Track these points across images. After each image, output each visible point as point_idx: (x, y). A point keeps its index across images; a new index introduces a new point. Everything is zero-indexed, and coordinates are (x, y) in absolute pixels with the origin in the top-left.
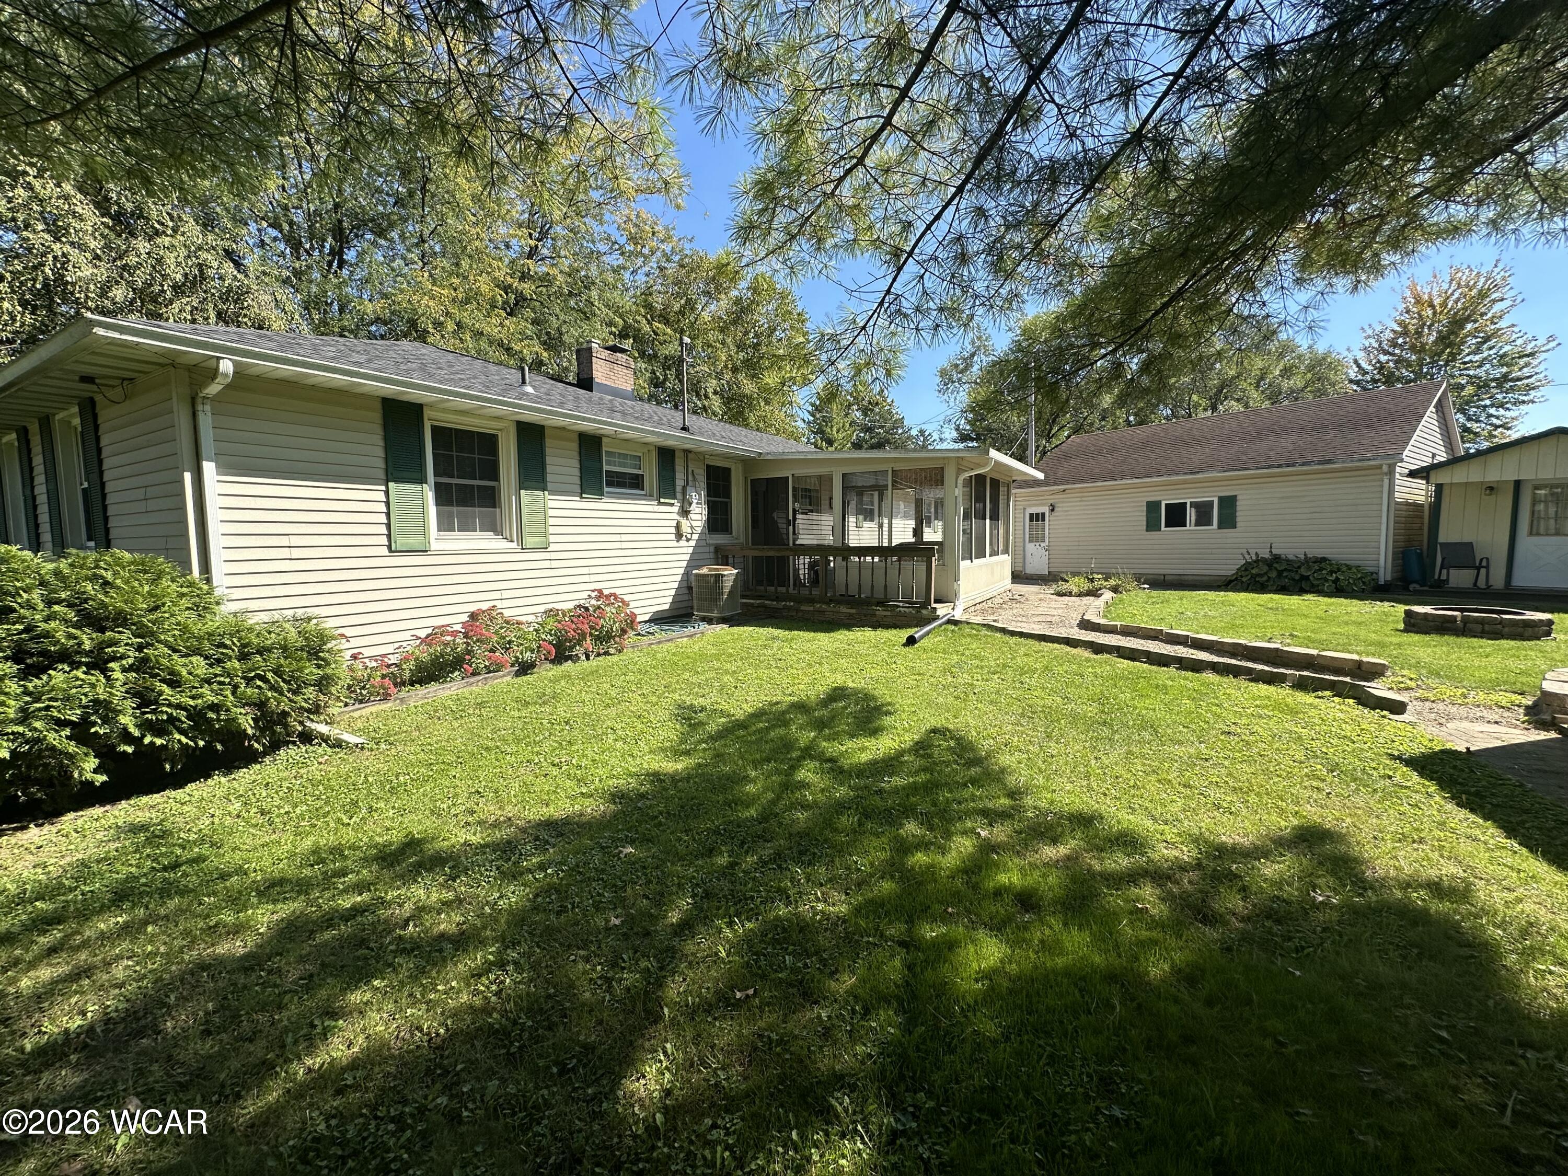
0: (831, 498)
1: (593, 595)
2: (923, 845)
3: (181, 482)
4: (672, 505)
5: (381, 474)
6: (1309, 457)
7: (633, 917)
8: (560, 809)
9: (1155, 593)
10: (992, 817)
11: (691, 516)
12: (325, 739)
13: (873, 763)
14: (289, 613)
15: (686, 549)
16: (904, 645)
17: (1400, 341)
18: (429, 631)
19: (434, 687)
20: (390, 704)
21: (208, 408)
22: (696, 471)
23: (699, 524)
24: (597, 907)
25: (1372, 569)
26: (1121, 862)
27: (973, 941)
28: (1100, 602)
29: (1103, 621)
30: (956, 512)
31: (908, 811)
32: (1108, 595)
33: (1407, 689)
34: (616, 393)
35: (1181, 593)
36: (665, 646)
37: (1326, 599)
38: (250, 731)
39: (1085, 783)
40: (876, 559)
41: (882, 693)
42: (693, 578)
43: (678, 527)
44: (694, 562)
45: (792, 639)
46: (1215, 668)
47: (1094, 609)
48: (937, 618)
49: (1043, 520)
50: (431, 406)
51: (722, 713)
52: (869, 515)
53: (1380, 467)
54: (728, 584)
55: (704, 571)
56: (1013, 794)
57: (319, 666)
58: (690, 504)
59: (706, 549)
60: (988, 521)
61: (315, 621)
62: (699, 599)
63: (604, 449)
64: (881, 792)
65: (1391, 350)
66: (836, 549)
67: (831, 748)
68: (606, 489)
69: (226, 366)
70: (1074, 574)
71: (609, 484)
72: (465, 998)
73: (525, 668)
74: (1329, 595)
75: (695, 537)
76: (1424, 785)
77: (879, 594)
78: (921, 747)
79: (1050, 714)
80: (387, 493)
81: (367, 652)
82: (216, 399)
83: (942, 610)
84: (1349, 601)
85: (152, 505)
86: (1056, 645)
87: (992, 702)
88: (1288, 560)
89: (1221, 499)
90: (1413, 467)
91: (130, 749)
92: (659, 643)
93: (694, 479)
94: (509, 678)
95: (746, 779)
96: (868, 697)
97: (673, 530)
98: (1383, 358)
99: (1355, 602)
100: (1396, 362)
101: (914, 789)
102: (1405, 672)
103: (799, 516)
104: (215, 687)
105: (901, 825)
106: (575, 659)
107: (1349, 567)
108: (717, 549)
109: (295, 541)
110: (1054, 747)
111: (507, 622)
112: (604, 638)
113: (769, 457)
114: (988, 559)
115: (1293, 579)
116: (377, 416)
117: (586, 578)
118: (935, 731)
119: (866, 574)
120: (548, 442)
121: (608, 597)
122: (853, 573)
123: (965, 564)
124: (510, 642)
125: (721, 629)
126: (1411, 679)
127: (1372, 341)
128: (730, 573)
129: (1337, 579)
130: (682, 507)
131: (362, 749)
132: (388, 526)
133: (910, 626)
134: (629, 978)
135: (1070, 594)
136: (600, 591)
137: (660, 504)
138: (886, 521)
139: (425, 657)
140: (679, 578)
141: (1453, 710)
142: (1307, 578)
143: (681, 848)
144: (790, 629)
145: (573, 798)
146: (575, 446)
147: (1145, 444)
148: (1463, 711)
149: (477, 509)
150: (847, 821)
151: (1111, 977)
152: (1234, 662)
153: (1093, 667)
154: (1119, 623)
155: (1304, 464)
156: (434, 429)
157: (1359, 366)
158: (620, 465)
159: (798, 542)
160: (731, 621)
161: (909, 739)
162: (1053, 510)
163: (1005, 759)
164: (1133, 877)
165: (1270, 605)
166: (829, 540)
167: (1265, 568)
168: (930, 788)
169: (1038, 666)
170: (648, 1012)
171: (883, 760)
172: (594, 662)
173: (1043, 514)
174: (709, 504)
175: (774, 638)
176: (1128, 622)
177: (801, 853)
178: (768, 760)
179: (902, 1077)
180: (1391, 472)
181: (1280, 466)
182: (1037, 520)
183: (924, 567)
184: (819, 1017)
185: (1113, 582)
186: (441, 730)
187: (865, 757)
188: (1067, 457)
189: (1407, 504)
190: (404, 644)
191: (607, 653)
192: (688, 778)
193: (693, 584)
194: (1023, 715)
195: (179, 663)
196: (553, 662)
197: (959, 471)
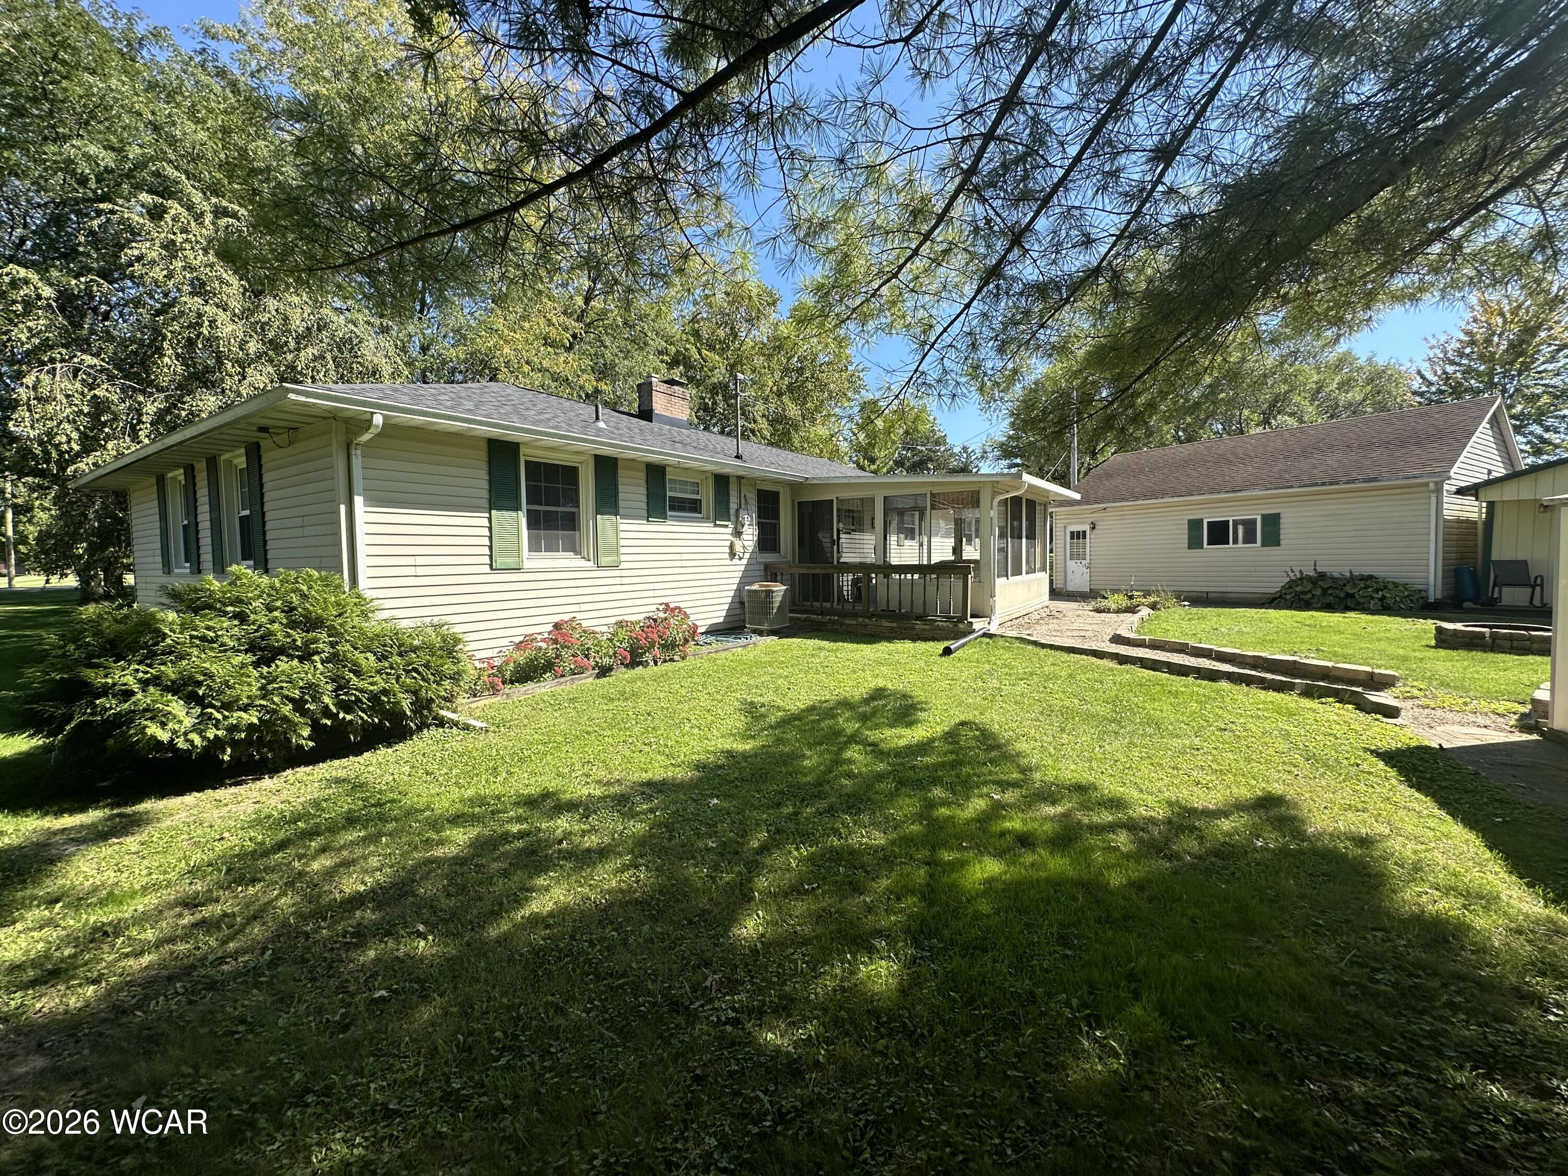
0: (873, 519)
1: (661, 608)
2: (945, 803)
3: (338, 512)
4: (726, 526)
5: (485, 504)
6: (1354, 475)
7: (725, 843)
8: (657, 773)
9: (1194, 610)
10: (1004, 785)
11: (744, 537)
12: (456, 724)
13: (909, 747)
14: (428, 620)
15: (738, 568)
16: (941, 655)
17: (1468, 350)
18: (521, 638)
19: (530, 685)
20: (498, 698)
21: (359, 452)
22: (748, 495)
23: (751, 543)
24: (698, 836)
25: (1420, 587)
26: (1107, 817)
27: (980, 862)
28: (1134, 618)
29: (1132, 636)
30: (992, 532)
31: (936, 781)
32: (1145, 612)
33: (1412, 698)
34: (673, 422)
35: (1220, 610)
36: (723, 655)
37: (1370, 617)
38: (408, 713)
39: (1087, 765)
40: (916, 576)
41: (919, 694)
42: (745, 594)
43: (732, 547)
44: (746, 579)
45: (837, 650)
46: (1230, 677)
47: (1127, 625)
48: (974, 631)
49: (1084, 537)
50: (525, 444)
51: (779, 708)
52: (910, 534)
53: (1427, 484)
54: (777, 599)
55: (756, 587)
56: (1024, 770)
57: (455, 664)
58: (743, 526)
59: (757, 567)
60: (1024, 540)
61: (446, 627)
62: (751, 613)
63: (668, 477)
64: (913, 768)
65: (1457, 360)
66: (879, 567)
67: (873, 735)
68: (669, 513)
69: (378, 420)
70: (1114, 591)
71: (672, 508)
72: (614, 884)
73: (604, 671)
74: (1373, 613)
75: (747, 556)
76: (1386, 771)
77: (919, 610)
78: (951, 736)
79: (1067, 714)
80: (490, 519)
81: (479, 655)
82: (367, 444)
83: (978, 624)
84: (1391, 619)
85: (307, 531)
86: (1084, 657)
87: (1016, 703)
88: (1333, 578)
89: (1264, 517)
90: (1463, 484)
91: (329, 723)
92: (717, 652)
93: (746, 503)
94: (591, 679)
95: (803, 756)
96: (905, 696)
97: (727, 550)
98: (1450, 369)
99: (1399, 619)
100: (1464, 373)
101: (942, 765)
102: (1416, 684)
103: (842, 536)
104: (384, 676)
105: (930, 791)
106: (645, 664)
107: (1396, 585)
108: (767, 567)
109: (420, 561)
110: (1065, 738)
111: (585, 631)
112: (670, 646)
113: (815, 482)
114: (1024, 577)
115: (1338, 597)
116: (483, 454)
117: (651, 593)
118: (963, 724)
119: (906, 591)
120: (621, 472)
121: (673, 610)
122: (894, 589)
123: (1000, 582)
124: (588, 649)
125: (772, 640)
126: (1421, 690)
127: (1438, 351)
128: (779, 589)
129: (1384, 597)
130: (735, 528)
131: (487, 731)
132: (491, 548)
133: (947, 639)
134: (727, 877)
135: (1109, 611)
136: (667, 605)
137: (716, 525)
138: (926, 539)
139: (522, 660)
140: (732, 593)
141: (1449, 716)
142: (1352, 596)
143: (756, 803)
144: (835, 641)
145: (666, 767)
146: (643, 475)
147: (1187, 462)
148: (1458, 718)
149: (560, 532)
150: (886, 786)
151: (1080, 884)
152: (1253, 673)
153: (1114, 675)
154: (1147, 638)
155: (1348, 482)
156: (528, 463)
157: (1423, 377)
158: (682, 491)
159: (842, 560)
160: (780, 633)
161: (939, 730)
162: (1094, 528)
163: (1022, 746)
164: (1112, 827)
165: (1308, 622)
166: (871, 558)
167: (1310, 586)
168: (953, 765)
169: (1063, 673)
170: (744, 895)
171: (917, 745)
172: (662, 668)
173: (1084, 532)
174: (759, 525)
175: (820, 649)
176: (1160, 636)
177: (849, 808)
178: (821, 744)
179: (922, 931)
180: (1439, 490)
181: (1323, 484)
182: (1078, 538)
183: (960, 584)
184: (864, 901)
185: (1151, 599)
186: (546, 719)
187: (902, 743)
188: (1108, 475)
189: (1459, 521)
190: (504, 649)
191: (672, 660)
192: (756, 755)
193: (746, 600)
194: (1042, 713)
195: (360, 657)
196: (627, 666)
197: (994, 494)
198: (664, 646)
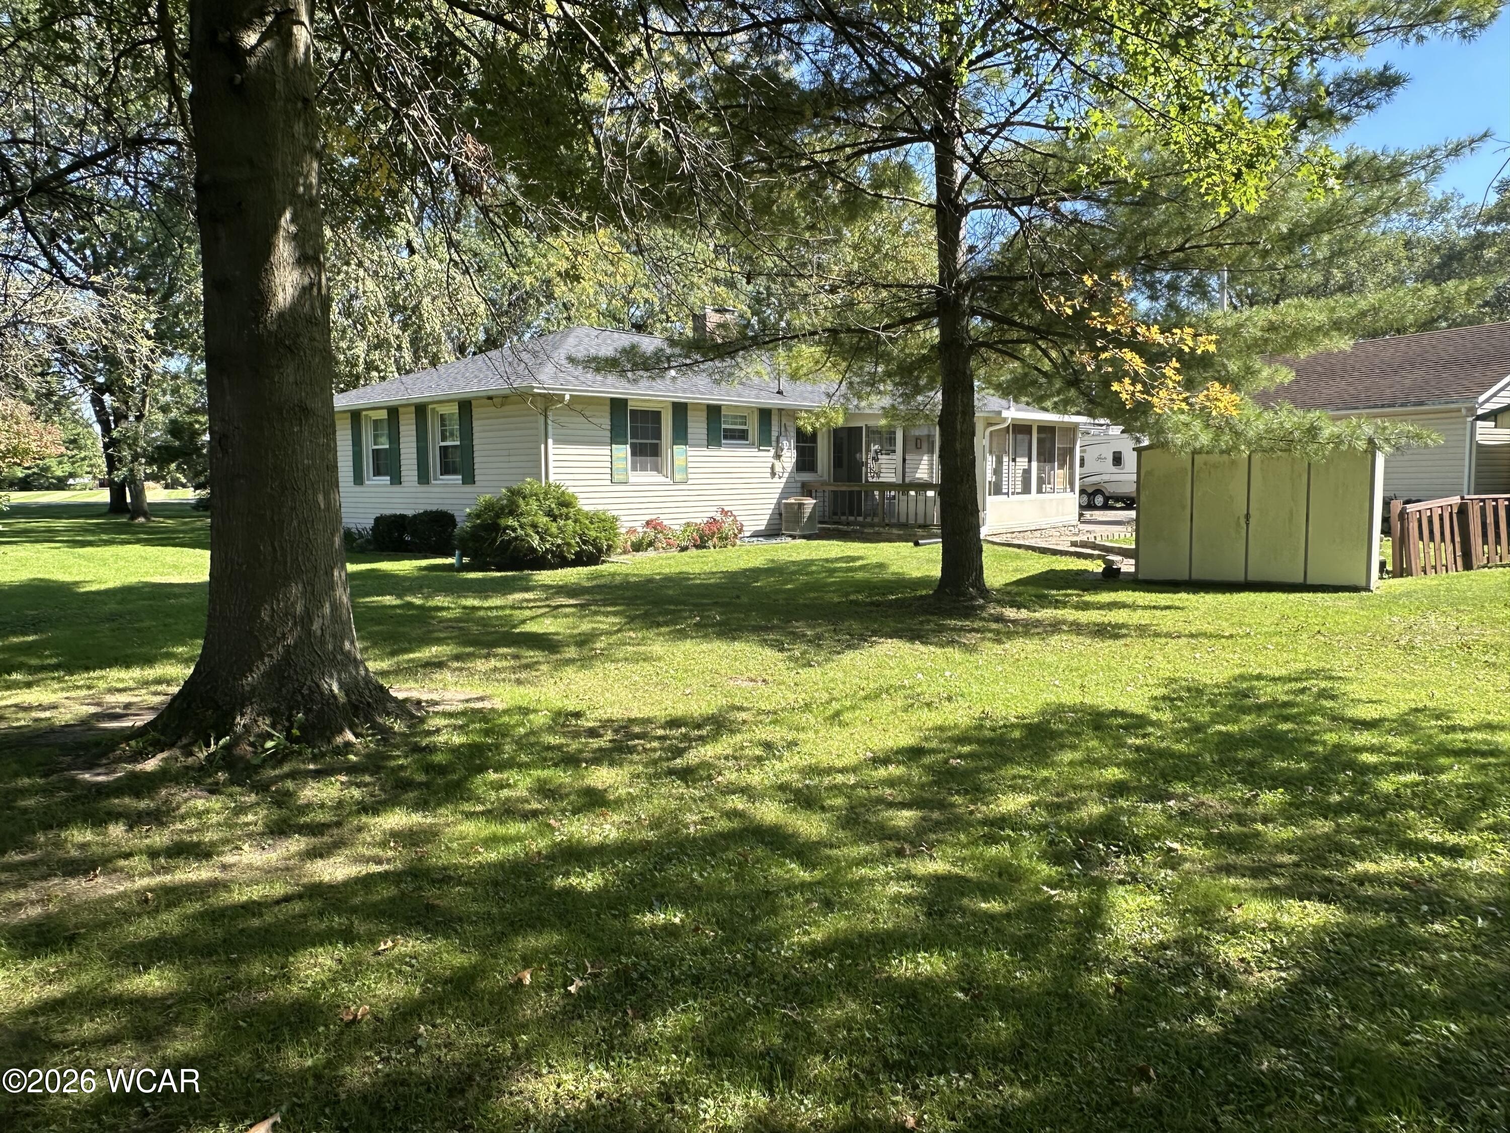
0: (895, 443)
1: (719, 511)
3: (540, 448)
4: (769, 451)
5: (609, 440)
11: (784, 459)
15: (779, 484)
16: (912, 547)
19: (642, 553)
21: (553, 414)
22: (788, 424)
23: (790, 465)
30: (984, 458)
42: (783, 506)
43: (773, 468)
44: (785, 494)
50: (631, 400)
54: (808, 511)
55: (792, 501)
58: (783, 450)
59: (795, 485)
60: (1034, 463)
62: (787, 521)
63: (723, 414)
68: (724, 442)
69: (567, 397)
71: (726, 437)
75: (786, 475)
77: (921, 521)
80: (611, 450)
82: (559, 410)
92: (757, 545)
93: (786, 430)
94: (676, 553)
97: (769, 470)
106: (708, 548)
108: (804, 485)
111: (667, 526)
112: (724, 538)
114: (1035, 496)
116: (608, 409)
117: (710, 503)
120: (689, 414)
121: (727, 514)
123: (989, 499)
125: (803, 543)
128: (810, 502)
130: (776, 452)
132: (611, 468)
136: (723, 509)
137: (760, 450)
140: (773, 506)
146: (705, 414)
149: (649, 458)
156: (632, 412)
158: (733, 424)
159: (869, 480)
160: (810, 537)
166: (892, 478)
172: (719, 551)
174: (798, 448)
191: (726, 547)
193: (783, 511)
196: (697, 548)
197: (988, 425)
198: (721, 538)
